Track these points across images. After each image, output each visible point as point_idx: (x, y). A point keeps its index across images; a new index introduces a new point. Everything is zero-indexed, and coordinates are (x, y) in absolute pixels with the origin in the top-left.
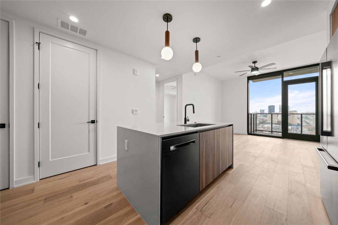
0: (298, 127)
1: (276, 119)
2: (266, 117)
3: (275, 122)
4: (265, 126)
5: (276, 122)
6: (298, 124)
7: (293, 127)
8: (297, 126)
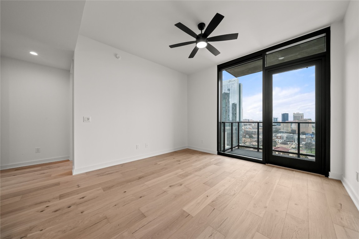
0: (313, 136)
1: (290, 127)
2: (280, 125)
3: (288, 131)
4: (278, 135)
5: (290, 131)
6: (313, 133)
7: (307, 136)
8: (311, 135)
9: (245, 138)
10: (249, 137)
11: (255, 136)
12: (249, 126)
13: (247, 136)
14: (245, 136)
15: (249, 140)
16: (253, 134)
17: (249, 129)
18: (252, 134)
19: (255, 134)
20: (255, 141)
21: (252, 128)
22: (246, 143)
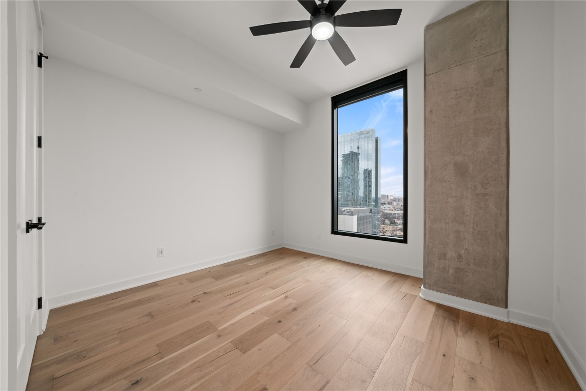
9: (384, 224)
10: (389, 223)
11: (399, 221)
12: (389, 206)
13: (387, 221)
14: (384, 221)
15: (390, 228)
16: (395, 218)
17: (390, 210)
18: (393, 218)
19: (398, 219)
20: (399, 230)
21: (393, 209)
22: (385, 232)
